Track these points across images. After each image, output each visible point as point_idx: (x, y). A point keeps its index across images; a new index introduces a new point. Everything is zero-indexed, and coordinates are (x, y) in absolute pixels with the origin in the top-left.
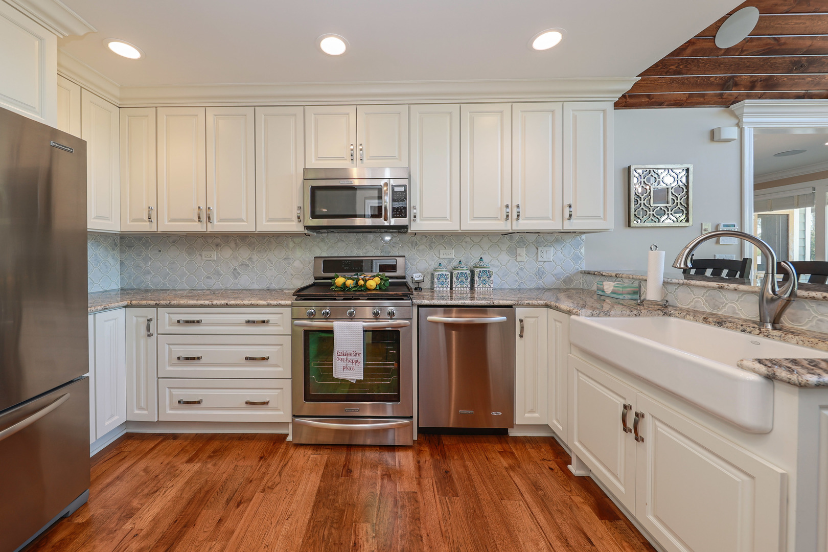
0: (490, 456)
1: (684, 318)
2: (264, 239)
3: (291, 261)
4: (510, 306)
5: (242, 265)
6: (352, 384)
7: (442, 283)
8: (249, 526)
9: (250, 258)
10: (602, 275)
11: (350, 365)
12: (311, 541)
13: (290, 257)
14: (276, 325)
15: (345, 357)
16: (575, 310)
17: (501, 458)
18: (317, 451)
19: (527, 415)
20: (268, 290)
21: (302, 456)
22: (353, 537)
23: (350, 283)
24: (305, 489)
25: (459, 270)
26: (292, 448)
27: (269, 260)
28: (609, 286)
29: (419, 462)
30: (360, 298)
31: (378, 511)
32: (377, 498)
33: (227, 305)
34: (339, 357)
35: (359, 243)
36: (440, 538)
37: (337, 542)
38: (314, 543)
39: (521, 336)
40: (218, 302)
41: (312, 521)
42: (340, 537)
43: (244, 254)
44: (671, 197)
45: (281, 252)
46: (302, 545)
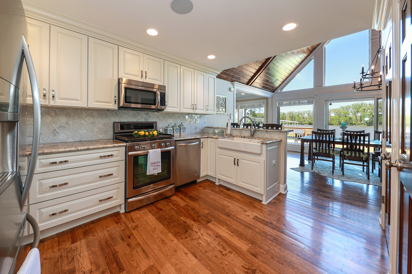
0: (197, 189)
1: (237, 137)
2: (78, 111)
3: (96, 124)
4: (199, 138)
5: (61, 127)
6: (156, 176)
7: (177, 132)
8: (143, 239)
9: (67, 123)
10: (213, 128)
11: (156, 167)
12: (170, 229)
13: (96, 122)
14: (117, 156)
15: (154, 165)
16: (219, 137)
17: (200, 188)
18: (140, 210)
19: (203, 173)
20: (81, 141)
21: (136, 214)
22: (181, 221)
23: (147, 133)
24: (151, 221)
25: (176, 127)
26: (127, 214)
27: (81, 124)
28: (217, 131)
29: (180, 198)
30: (156, 139)
31: (182, 213)
32: (178, 210)
33: (88, 149)
34: (152, 165)
35: (135, 116)
36: (203, 209)
37: (178, 225)
38: (172, 228)
39: (202, 148)
40: (82, 148)
41: (165, 225)
42: (178, 223)
43: (63, 120)
44: (223, 105)
45: (90, 119)
46: (169, 231)
